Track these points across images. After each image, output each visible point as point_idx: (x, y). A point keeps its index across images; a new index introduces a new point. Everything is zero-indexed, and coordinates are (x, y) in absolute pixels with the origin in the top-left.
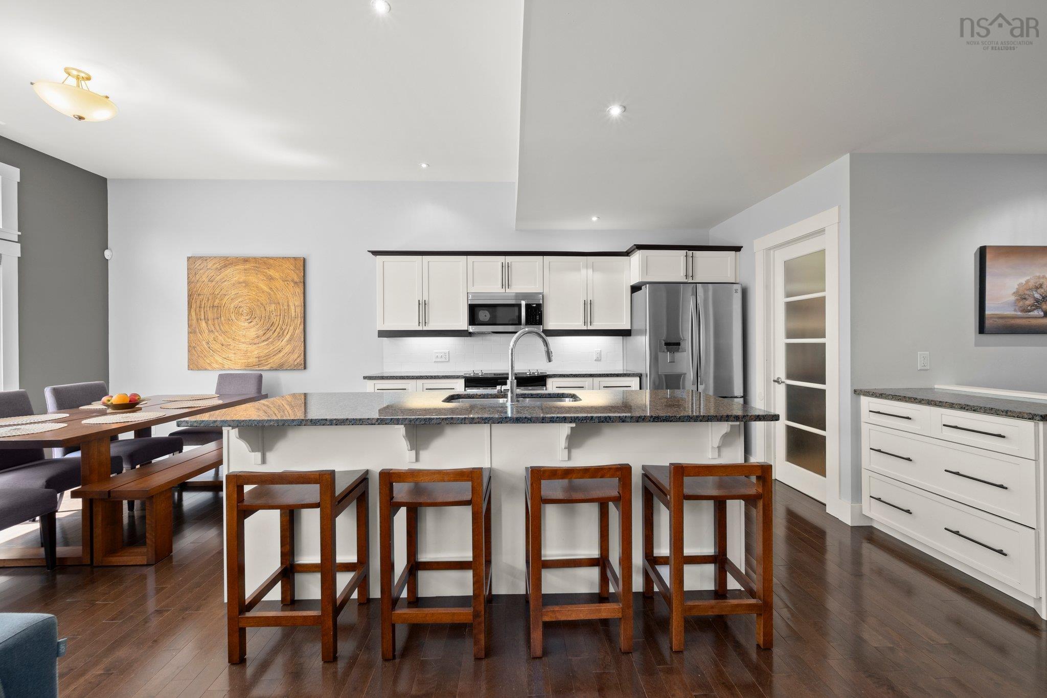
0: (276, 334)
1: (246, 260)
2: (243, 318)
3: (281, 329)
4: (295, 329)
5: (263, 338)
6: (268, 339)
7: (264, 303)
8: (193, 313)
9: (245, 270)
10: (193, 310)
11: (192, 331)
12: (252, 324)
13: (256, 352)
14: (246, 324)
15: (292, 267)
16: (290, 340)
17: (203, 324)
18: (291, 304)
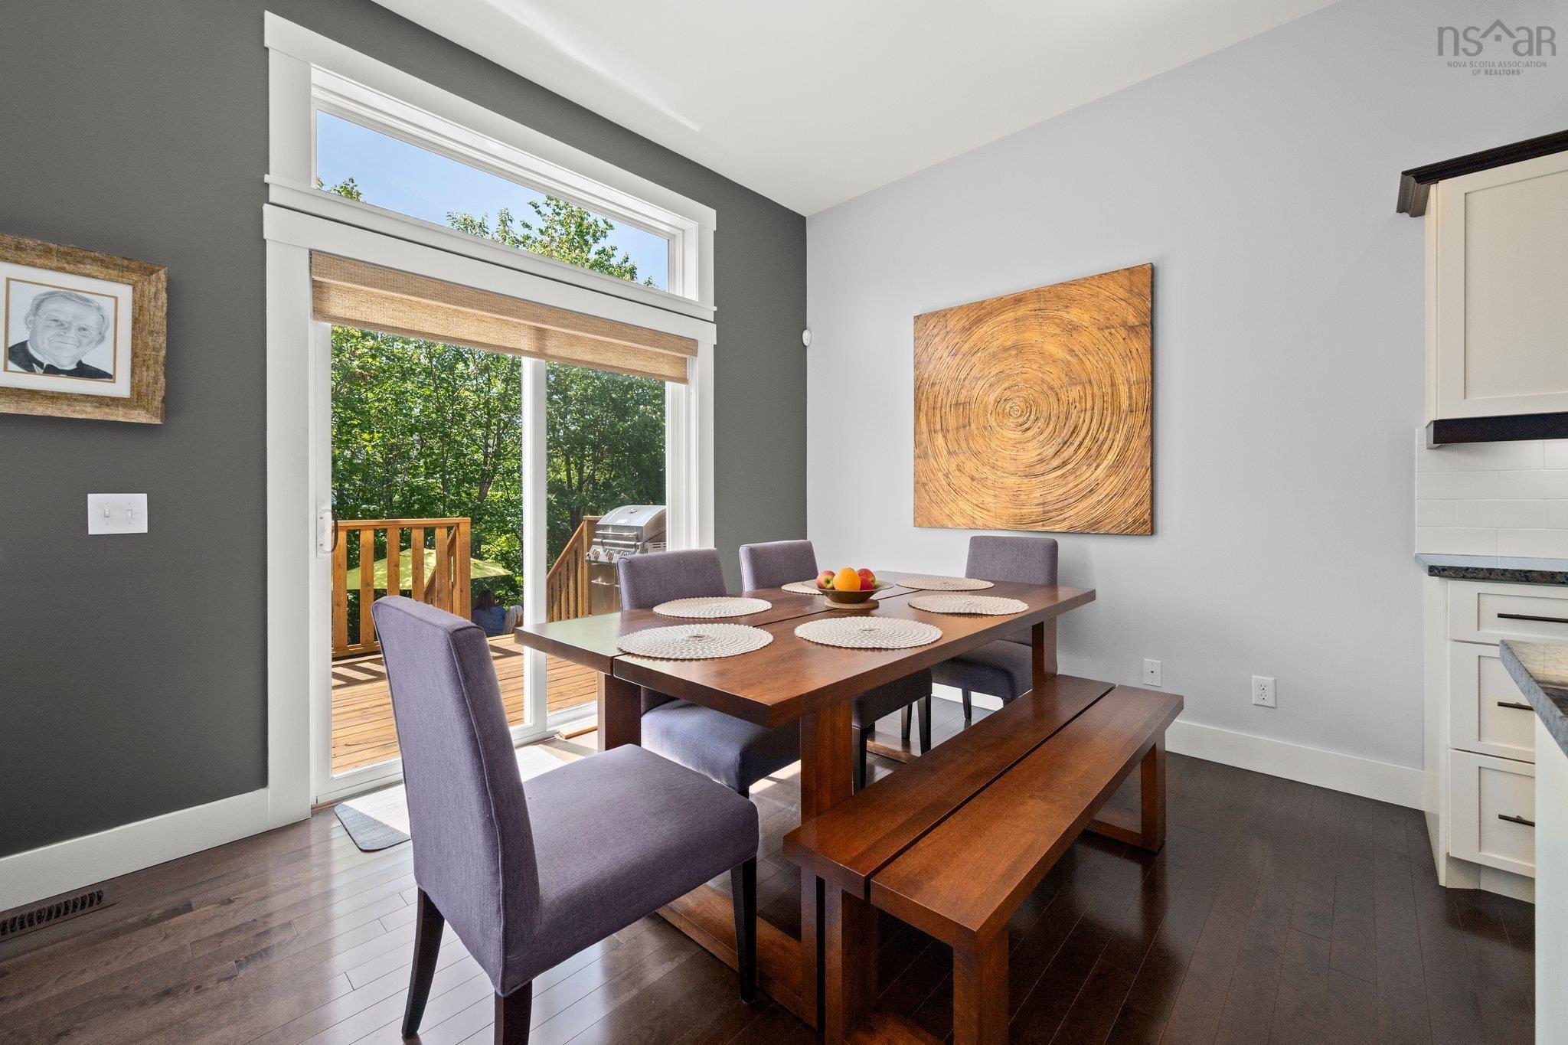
0: (1082, 451)
1: (1018, 300)
2: (1011, 422)
3: (1095, 440)
4: (1128, 439)
5: (1055, 463)
6: (1064, 464)
7: (1056, 384)
8: (923, 421)
9: (1017, 320)
10: (922, 416)
11: (921, 454)
12: (1030, 433)
13: (1036, 493)
14: (1017, 435)
15: (1122, 293)
16: (1116, 466)
17: (939, 439)
18: (1119, 380)
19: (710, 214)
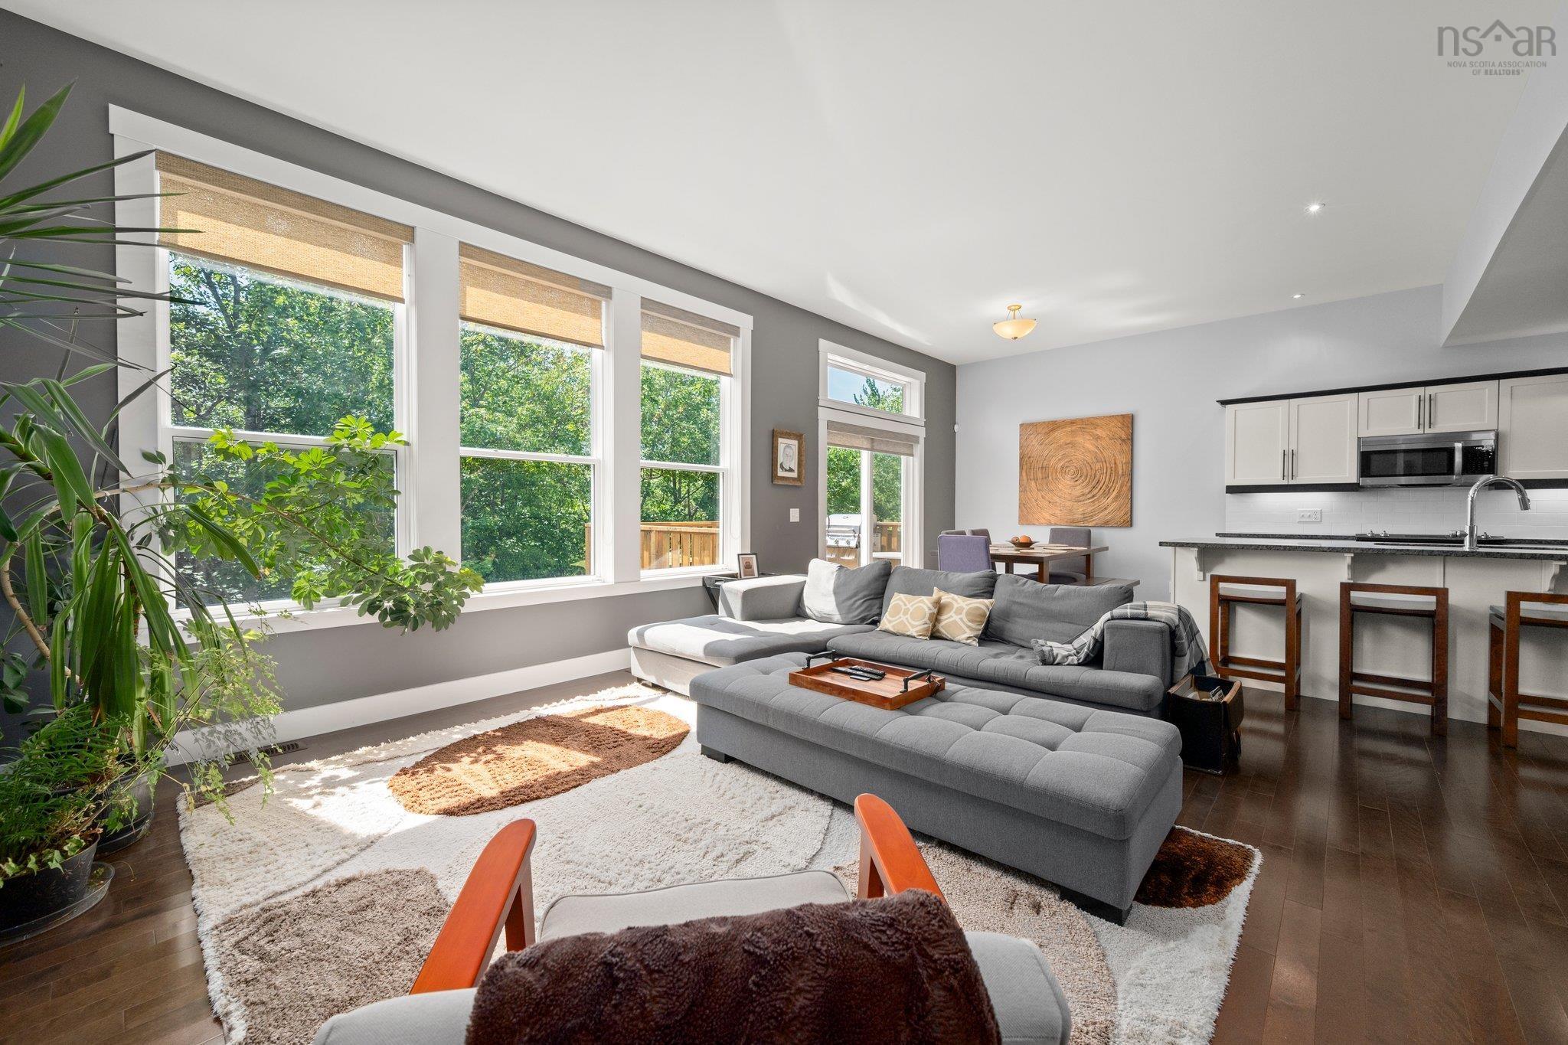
0: (1102, 491)
1: (1073, 422)
2: (1068, 477)
3: (1107, 486)
4: (1121, 487)
5: (1089, 496)
6: (1094, 496)
7: (1090, 461)
8: (1024, 474)
9: (1072, 431)
10: (1024, 471)
11: (1023, 490)
12: (1078, 482)
13: (1080, 510)
14: (1072, 483)
15: (1120, 425)
16: (1116, 497)
17: (1033, 483)
18: (1118, 462)
19: (924, 374)
